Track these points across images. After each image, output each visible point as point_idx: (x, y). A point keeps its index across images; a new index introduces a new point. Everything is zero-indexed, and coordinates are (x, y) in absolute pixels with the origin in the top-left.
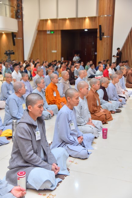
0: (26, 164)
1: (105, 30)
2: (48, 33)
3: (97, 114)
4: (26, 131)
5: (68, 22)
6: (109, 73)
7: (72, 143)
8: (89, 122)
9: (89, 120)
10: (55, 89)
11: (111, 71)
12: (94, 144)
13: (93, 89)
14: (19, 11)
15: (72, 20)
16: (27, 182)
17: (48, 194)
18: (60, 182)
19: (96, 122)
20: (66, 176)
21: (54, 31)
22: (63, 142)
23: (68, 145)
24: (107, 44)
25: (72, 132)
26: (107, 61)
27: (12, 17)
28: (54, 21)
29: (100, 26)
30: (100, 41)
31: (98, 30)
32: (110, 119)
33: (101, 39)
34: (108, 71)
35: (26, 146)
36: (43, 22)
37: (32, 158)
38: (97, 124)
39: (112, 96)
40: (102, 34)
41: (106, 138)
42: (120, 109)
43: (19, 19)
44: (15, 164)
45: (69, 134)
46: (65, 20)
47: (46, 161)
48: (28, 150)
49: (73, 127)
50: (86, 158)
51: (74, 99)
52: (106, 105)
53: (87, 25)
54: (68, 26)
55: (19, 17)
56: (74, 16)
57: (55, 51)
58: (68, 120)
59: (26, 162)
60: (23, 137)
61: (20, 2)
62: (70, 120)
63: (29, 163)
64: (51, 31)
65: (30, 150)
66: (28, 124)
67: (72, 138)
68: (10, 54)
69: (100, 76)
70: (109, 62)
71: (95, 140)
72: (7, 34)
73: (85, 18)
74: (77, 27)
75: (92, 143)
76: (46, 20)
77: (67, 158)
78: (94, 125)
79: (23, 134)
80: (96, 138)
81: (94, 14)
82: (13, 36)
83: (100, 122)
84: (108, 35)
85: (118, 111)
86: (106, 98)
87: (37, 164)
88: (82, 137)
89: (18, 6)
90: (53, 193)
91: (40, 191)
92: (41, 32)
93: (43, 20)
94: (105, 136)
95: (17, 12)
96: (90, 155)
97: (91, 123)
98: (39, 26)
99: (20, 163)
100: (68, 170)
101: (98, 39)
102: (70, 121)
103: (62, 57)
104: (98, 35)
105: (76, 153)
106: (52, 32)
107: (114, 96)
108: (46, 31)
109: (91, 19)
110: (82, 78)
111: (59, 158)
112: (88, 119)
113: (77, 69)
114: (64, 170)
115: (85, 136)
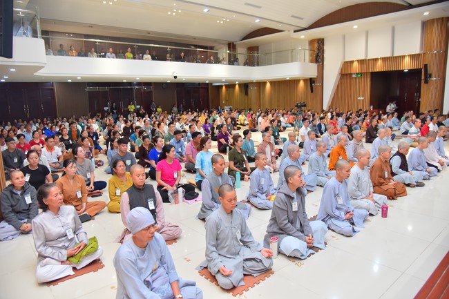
0: (281, 232)
1: (433, 69)
2: (354, 76)
3: (384, 187)
4: (282, 201)
5: (380, 63)
6: (430, 129)
7: (337, 218)
8: (368, 196)
9: (370, 194)
10: (342, 152)
11: (432, 127)
12: (367, 222)
13: (381, 157)
14: (320, 54)
15: (385, 59)
16: (279, 247)
17: (297, 261)
18: (313, 254)
19: (377, 197)
20: (321, 249)
21: (361, 74)
22: (328, 215)
23: (332, 219)
24: (436, 88)
25: (339, 206)
26: (435, 111)
27: (312, 61)
28: (361, 62)
29: (426, 66)
30: (426, 85)
31: (423, 71)
32: (403, 193)
33: (426, 82)
34: (429, 127)
35: (281, 215)
36: (348, 64)
37: (286, 227)
38: (379, 200)
39: (417, 164)
40: (428, 76)
41: (386, 217)
42: (424, 182)
43: (319, 62)
44: (271, 230)
45: (334, 209)
46: (376, 60)
47: (302, 232)
48: (283, 219)
49: (340, 201)
50: (351, 236)
51: (344, 172)
52: (403, 176)
53: (407, 65)
54: (380, 67)
55: (320, 60)
56: (389, 55)
57: (362, 98)
58: (335, 193)
59: (281, 230)
60: (279, 206)
61: (321, 45)
62: (337, 193)
63: (283, 231)
64: (357, 74)
65: (285, 220)
66: (285, 194)
67: (337, 213)
68: (301, 106)
69: (415, 135)
70: (437, 112)
71: (370, 218)
72: (305, 80)
73: (404, 57)
74: (392, 68)
75: (364, 221)
76: (352, 62)
77: (326, 232)
78: (373, 200)
79: (279, 203)
80: (371, 215)
81: (417, 50)
82: (311, 82)
83: (385, 197)
84: (438, 76)
85: (420, 185)
86: (404, 166)
87: (291, 233)
88: (352, 212)
89: (318, 50)
90: (302, 262)
91: (290, 257)
92: (345, 75)
93: (348, 62)
94: (384, 215)
95: (317, 56)
96: (357, 234)
97: (372, 197)
98: (342, 70)
99: (276, 230)
100: (326, 244)
101: (423, 82)
102: (336, 195)
103: (371, 105)
104: (423, 77)
105: (339, 229)
106: (359, 76)
107: (420, 164)
108: (351, 74)
109: (412, 57)
110: (382, 139)
111: (315, 231)
112: (368, 193)
113: (385, 123)
114: (320, 243)
115: (357, 212)
